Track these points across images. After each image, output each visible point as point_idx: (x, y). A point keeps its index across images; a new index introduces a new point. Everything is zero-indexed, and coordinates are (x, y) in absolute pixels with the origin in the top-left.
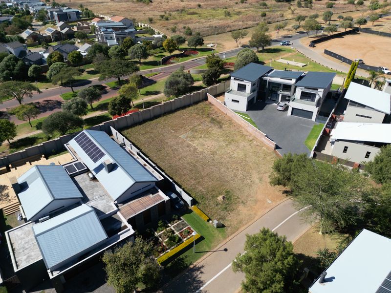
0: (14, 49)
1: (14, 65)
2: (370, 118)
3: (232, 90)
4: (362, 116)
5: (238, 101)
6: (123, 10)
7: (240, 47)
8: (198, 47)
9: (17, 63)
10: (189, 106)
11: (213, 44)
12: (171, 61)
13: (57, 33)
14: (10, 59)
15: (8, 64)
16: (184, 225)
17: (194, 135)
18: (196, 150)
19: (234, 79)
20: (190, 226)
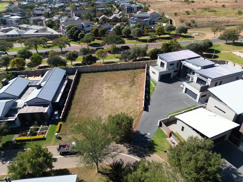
0: (85, 24)
1: (74, 32)
2: (225, 112)
3: (157, 65)
4: (219, 109)
5: (155, 73)
6: (170, 7)
7: (216, 38)
8: (183, 34)
9: (76, 30)
10: (129, 69)
11: (198, 33)
12: (157, 41)
13: (115, 18)
14: (73, 29)
15: (72, 30)
16: (46, 129)
17: (111, 86)
18: (102, 94)
19: (160, 58)
20: (47, 131)
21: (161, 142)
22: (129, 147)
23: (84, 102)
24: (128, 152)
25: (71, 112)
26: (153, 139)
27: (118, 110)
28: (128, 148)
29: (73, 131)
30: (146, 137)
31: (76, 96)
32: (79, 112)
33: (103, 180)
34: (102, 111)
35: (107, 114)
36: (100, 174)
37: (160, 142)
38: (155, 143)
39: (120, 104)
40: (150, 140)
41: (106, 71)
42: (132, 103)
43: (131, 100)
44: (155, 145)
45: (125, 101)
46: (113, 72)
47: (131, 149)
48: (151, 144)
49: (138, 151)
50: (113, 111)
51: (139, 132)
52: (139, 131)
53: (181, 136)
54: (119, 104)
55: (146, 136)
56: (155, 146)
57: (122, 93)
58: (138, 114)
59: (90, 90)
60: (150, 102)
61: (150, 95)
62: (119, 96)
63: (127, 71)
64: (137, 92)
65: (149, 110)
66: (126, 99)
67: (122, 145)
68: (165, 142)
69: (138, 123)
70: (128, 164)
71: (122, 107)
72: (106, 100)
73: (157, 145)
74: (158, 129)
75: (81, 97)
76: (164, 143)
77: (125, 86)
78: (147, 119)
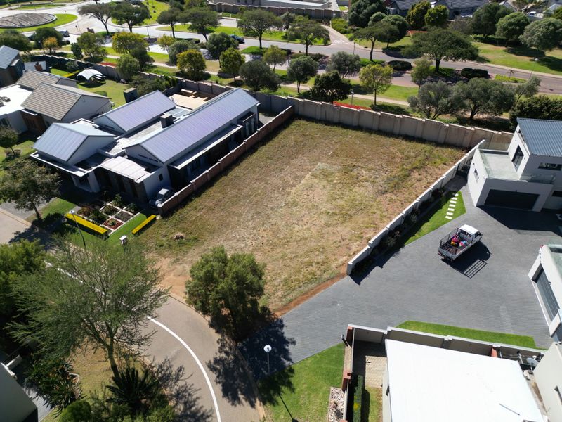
3: (508, 153)
5: (478, 178)
16: (126, 218)
17: (331, 174)
18: (292, 186)
19: (520, 132)
20: (124, 223)
21: (309, 388)
22: (227, 353)
23: (239, 190)
24: (212, 361)
25: (197, 202)
26: (296, 367)
27: (288, 241)
28: (220, 352)
29: (161, 246)
30: (287, 351)
31: (237, 171)
32: (210, 209)
33: (105, 393)
34: (255, 228)
35: (258, 239)
36: (112, 374)
37: (305, 386)
38: (292, 380)
39: (309, 229)
40: (287, 363)
41: (358, 128)
42: (339, 239)
43: (345, 230)
44: (289, 385)
45: (327, 225)
46: (373, 136)
47: (226, 359)
48: (279, 377)
49: (235, 374)
50: (276, 240)
51: (282, 326)
52: (284, 323)
53: (380, 410)
54: (305, 227)
55: (291, 348)
56: (284, 389)
57: (340, 202)
58: (326, 276)
59: (277, 166)
60: (392, 258)
61: (412, 238)
62: (327, 207)
63: (413, 144)
64: (385, 214)
65: (365, 280)
66: (335, 222)
67: (219, 337)
68: (321, 395)
69: (303, 300)
70: (185, 391)
71: (306, 239)
72: (287, 204)
73: (293, 390)
74: (339, 346)
75: (245, 175)
76: (312, 396)
77: (367, 184)
78: (334, 303)
